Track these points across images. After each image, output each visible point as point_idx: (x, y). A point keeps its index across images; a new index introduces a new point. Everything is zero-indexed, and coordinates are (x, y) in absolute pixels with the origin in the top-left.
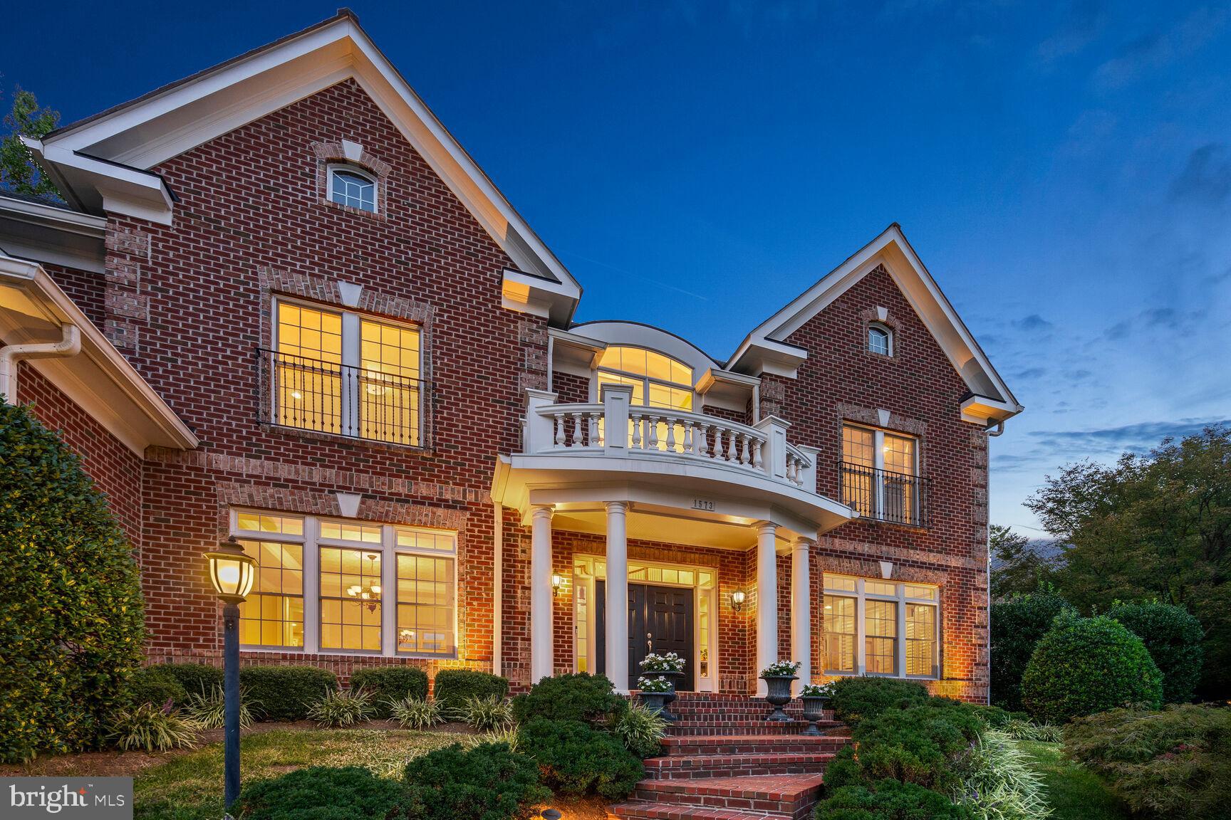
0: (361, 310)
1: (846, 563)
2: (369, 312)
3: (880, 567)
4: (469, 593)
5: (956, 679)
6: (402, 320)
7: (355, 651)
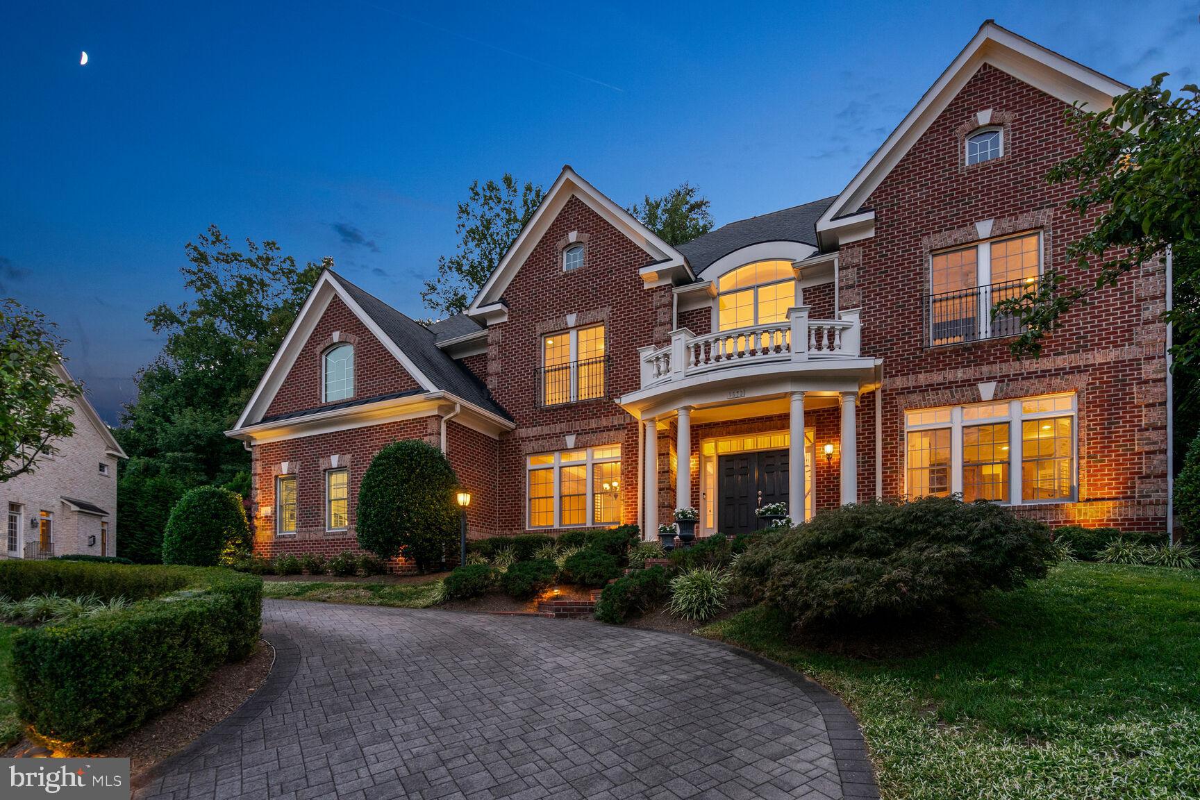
0: (577, 327)
1: (931, 396)
2: (580, 326)
3: (978, 390)
4: (626, 482)
5: (1103, 499)
6: (595, 323)
7: (575, 525)
